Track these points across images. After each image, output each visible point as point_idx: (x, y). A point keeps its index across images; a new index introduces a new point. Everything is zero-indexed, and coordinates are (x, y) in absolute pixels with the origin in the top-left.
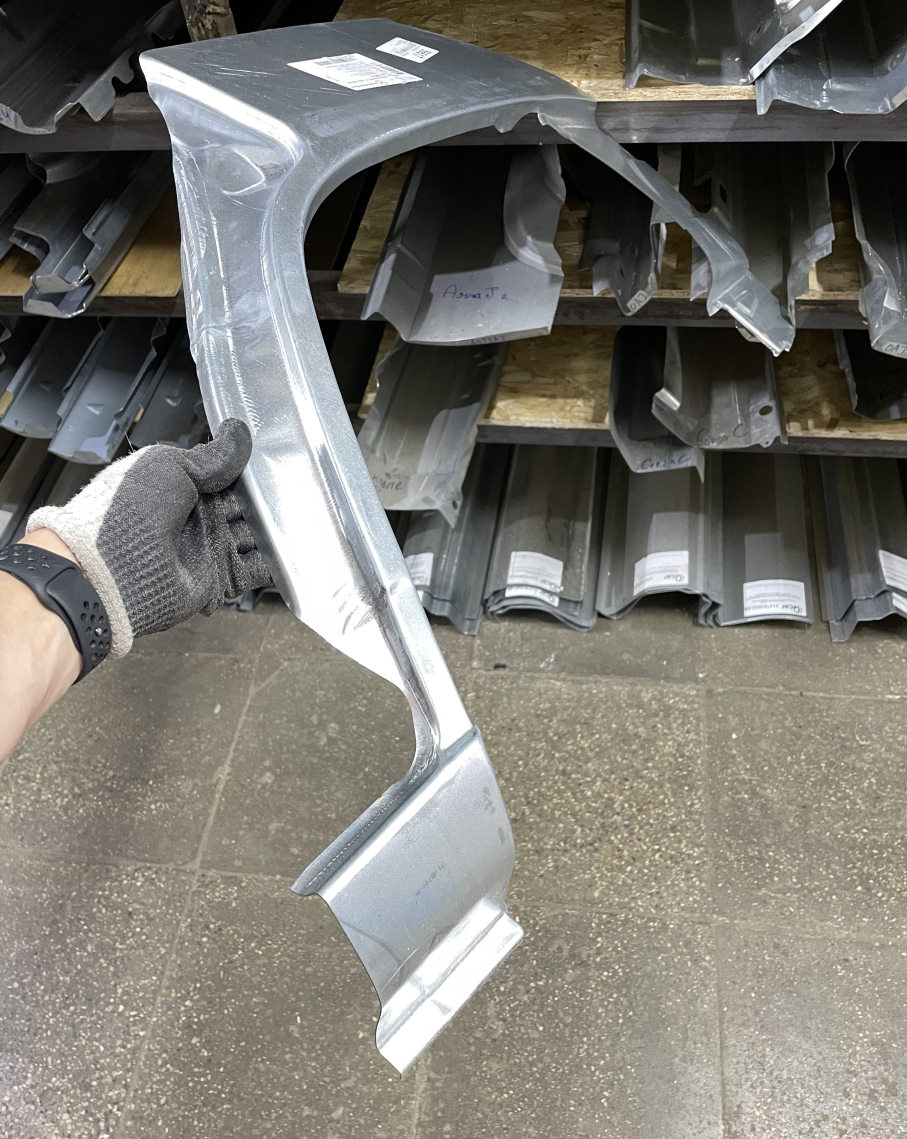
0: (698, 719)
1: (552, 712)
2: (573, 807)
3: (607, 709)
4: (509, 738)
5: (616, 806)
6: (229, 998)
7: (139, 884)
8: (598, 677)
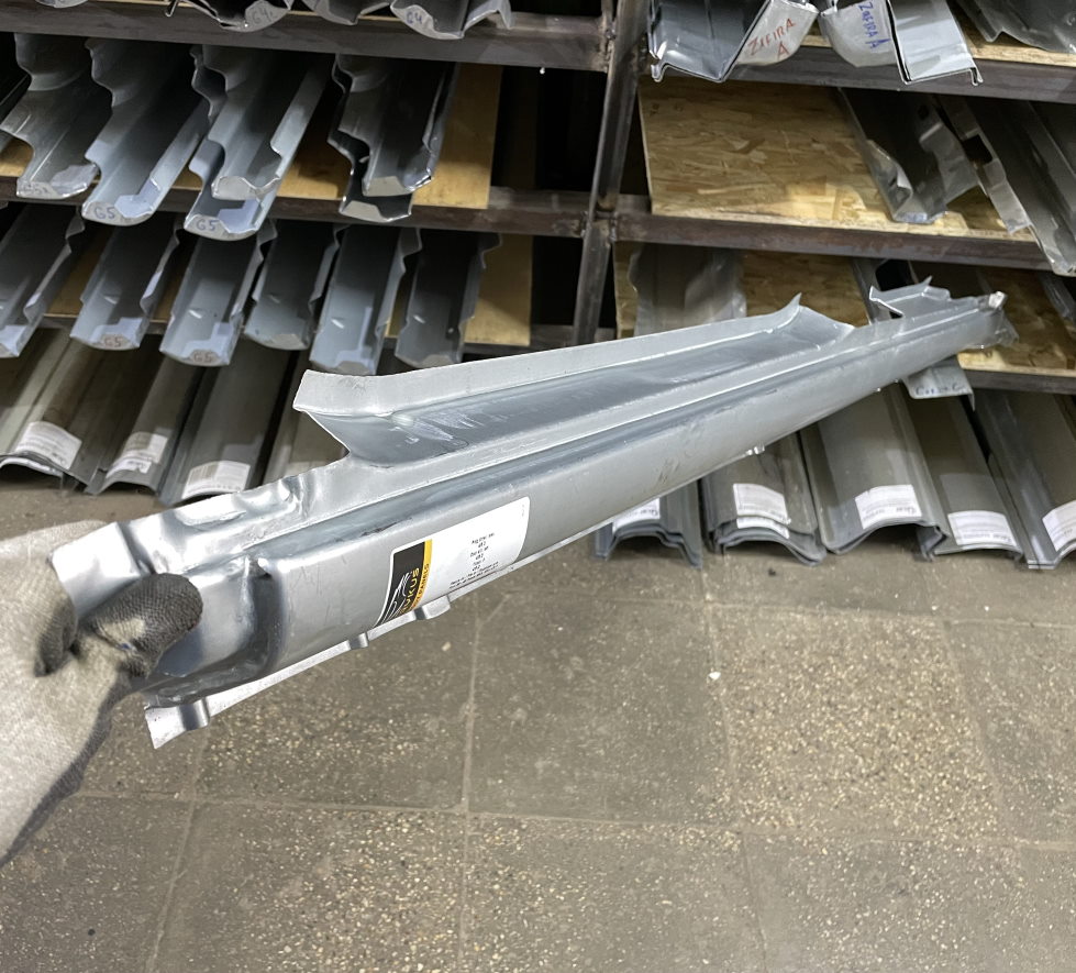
0: (944, 649)
1: (801, 645)
2: (848, 738)
3: (854, 640)
4: (764, 671)
5: (890, 735)
6: (541, 948)
7: (405, 830)
8: (835, 610)
